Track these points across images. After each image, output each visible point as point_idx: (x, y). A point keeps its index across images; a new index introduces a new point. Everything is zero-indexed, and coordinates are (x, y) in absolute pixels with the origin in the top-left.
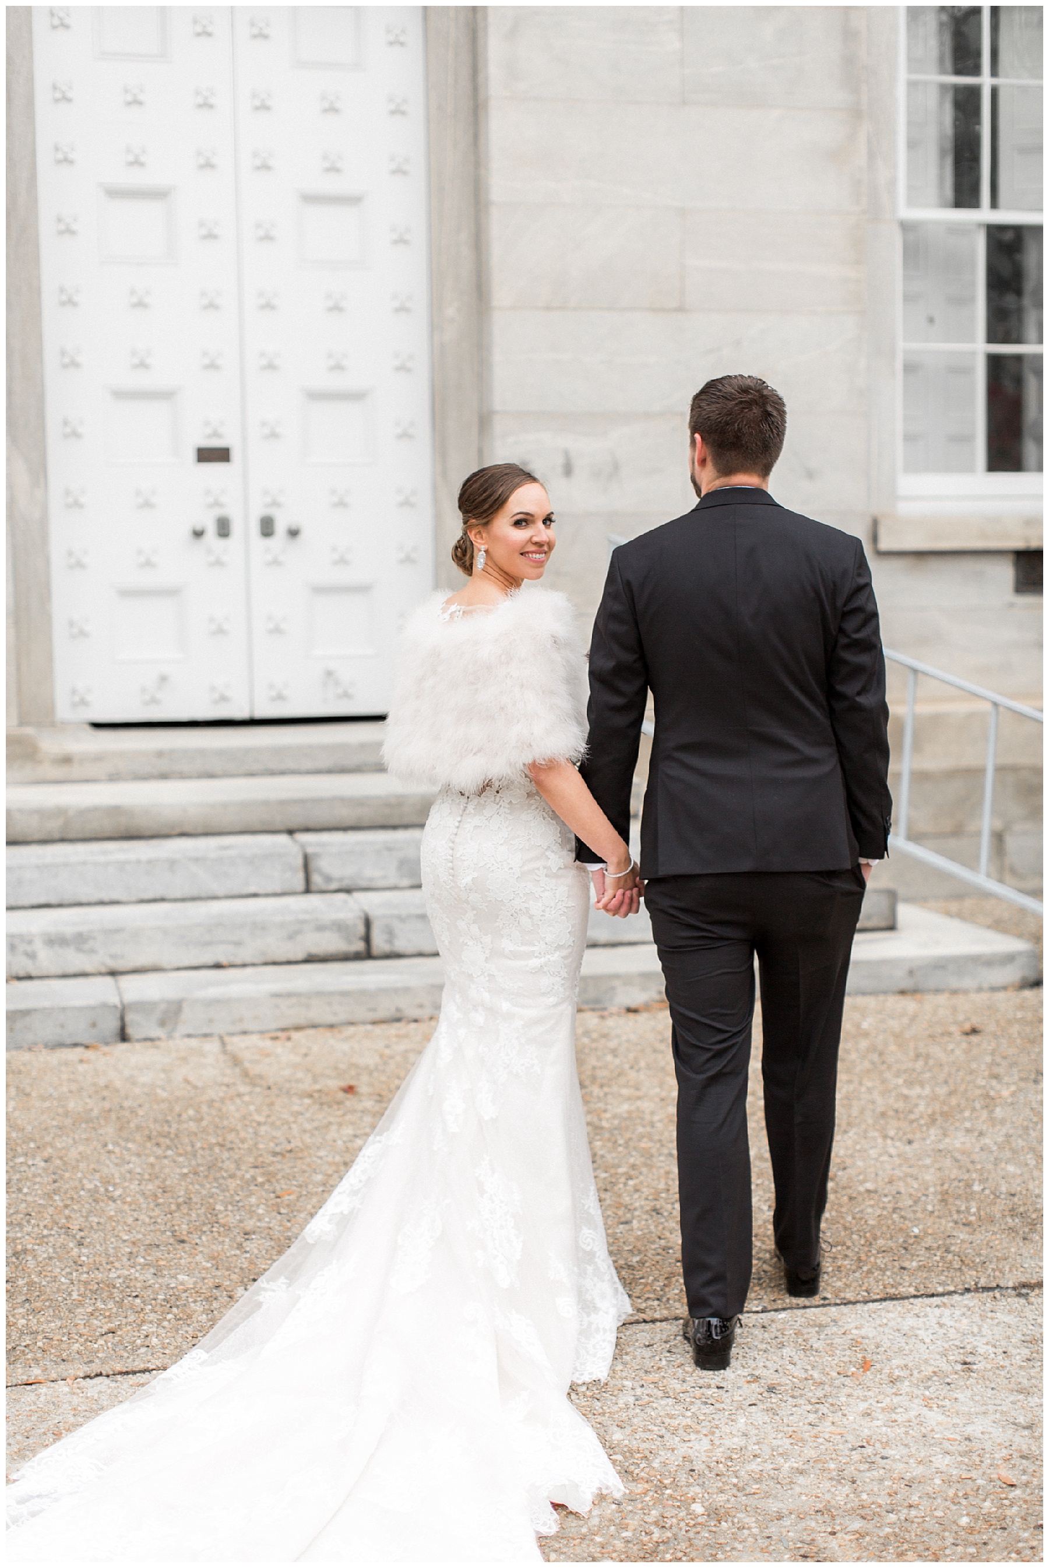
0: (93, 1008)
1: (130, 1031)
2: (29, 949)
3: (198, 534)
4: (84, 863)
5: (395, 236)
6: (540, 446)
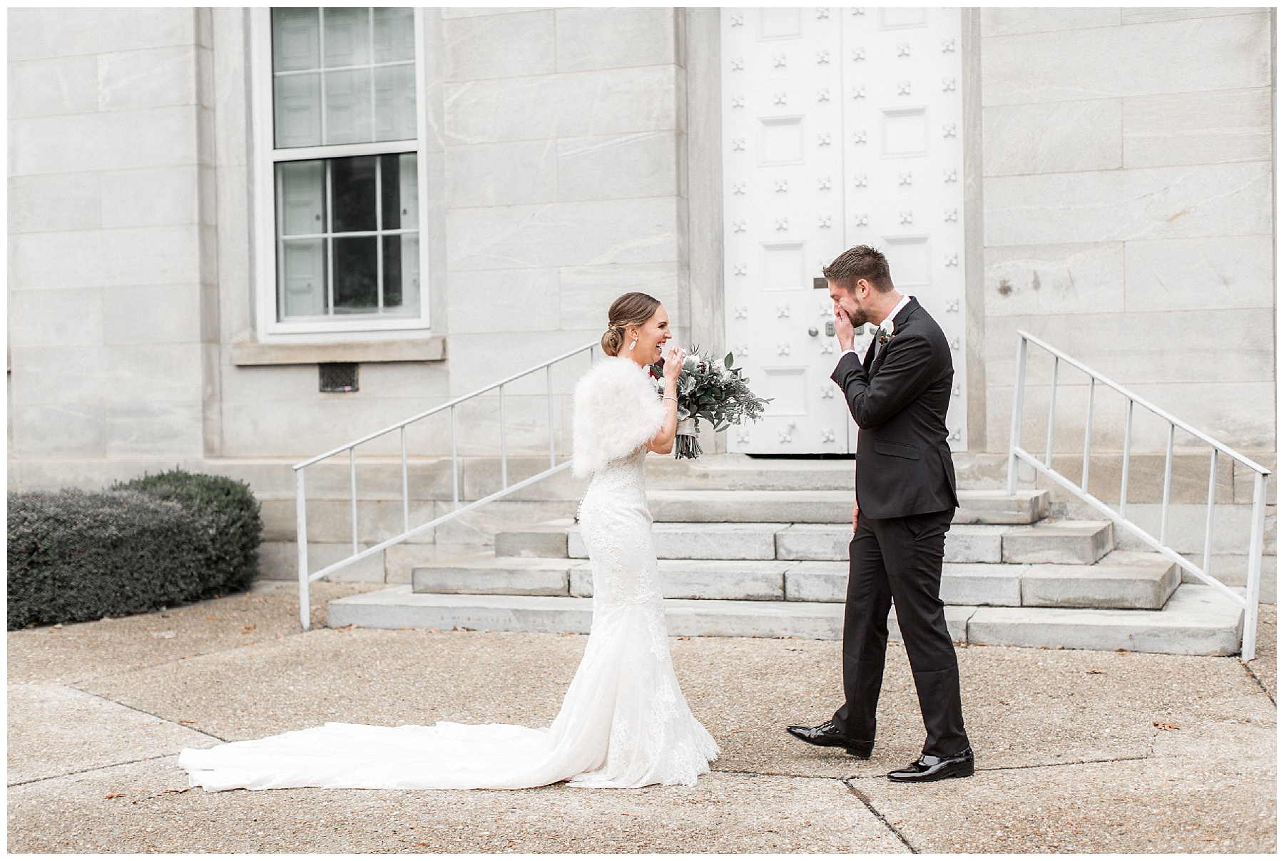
2: (590, 580)
3: (814, 334)
5: (945, 133)
6: (1016, 270)
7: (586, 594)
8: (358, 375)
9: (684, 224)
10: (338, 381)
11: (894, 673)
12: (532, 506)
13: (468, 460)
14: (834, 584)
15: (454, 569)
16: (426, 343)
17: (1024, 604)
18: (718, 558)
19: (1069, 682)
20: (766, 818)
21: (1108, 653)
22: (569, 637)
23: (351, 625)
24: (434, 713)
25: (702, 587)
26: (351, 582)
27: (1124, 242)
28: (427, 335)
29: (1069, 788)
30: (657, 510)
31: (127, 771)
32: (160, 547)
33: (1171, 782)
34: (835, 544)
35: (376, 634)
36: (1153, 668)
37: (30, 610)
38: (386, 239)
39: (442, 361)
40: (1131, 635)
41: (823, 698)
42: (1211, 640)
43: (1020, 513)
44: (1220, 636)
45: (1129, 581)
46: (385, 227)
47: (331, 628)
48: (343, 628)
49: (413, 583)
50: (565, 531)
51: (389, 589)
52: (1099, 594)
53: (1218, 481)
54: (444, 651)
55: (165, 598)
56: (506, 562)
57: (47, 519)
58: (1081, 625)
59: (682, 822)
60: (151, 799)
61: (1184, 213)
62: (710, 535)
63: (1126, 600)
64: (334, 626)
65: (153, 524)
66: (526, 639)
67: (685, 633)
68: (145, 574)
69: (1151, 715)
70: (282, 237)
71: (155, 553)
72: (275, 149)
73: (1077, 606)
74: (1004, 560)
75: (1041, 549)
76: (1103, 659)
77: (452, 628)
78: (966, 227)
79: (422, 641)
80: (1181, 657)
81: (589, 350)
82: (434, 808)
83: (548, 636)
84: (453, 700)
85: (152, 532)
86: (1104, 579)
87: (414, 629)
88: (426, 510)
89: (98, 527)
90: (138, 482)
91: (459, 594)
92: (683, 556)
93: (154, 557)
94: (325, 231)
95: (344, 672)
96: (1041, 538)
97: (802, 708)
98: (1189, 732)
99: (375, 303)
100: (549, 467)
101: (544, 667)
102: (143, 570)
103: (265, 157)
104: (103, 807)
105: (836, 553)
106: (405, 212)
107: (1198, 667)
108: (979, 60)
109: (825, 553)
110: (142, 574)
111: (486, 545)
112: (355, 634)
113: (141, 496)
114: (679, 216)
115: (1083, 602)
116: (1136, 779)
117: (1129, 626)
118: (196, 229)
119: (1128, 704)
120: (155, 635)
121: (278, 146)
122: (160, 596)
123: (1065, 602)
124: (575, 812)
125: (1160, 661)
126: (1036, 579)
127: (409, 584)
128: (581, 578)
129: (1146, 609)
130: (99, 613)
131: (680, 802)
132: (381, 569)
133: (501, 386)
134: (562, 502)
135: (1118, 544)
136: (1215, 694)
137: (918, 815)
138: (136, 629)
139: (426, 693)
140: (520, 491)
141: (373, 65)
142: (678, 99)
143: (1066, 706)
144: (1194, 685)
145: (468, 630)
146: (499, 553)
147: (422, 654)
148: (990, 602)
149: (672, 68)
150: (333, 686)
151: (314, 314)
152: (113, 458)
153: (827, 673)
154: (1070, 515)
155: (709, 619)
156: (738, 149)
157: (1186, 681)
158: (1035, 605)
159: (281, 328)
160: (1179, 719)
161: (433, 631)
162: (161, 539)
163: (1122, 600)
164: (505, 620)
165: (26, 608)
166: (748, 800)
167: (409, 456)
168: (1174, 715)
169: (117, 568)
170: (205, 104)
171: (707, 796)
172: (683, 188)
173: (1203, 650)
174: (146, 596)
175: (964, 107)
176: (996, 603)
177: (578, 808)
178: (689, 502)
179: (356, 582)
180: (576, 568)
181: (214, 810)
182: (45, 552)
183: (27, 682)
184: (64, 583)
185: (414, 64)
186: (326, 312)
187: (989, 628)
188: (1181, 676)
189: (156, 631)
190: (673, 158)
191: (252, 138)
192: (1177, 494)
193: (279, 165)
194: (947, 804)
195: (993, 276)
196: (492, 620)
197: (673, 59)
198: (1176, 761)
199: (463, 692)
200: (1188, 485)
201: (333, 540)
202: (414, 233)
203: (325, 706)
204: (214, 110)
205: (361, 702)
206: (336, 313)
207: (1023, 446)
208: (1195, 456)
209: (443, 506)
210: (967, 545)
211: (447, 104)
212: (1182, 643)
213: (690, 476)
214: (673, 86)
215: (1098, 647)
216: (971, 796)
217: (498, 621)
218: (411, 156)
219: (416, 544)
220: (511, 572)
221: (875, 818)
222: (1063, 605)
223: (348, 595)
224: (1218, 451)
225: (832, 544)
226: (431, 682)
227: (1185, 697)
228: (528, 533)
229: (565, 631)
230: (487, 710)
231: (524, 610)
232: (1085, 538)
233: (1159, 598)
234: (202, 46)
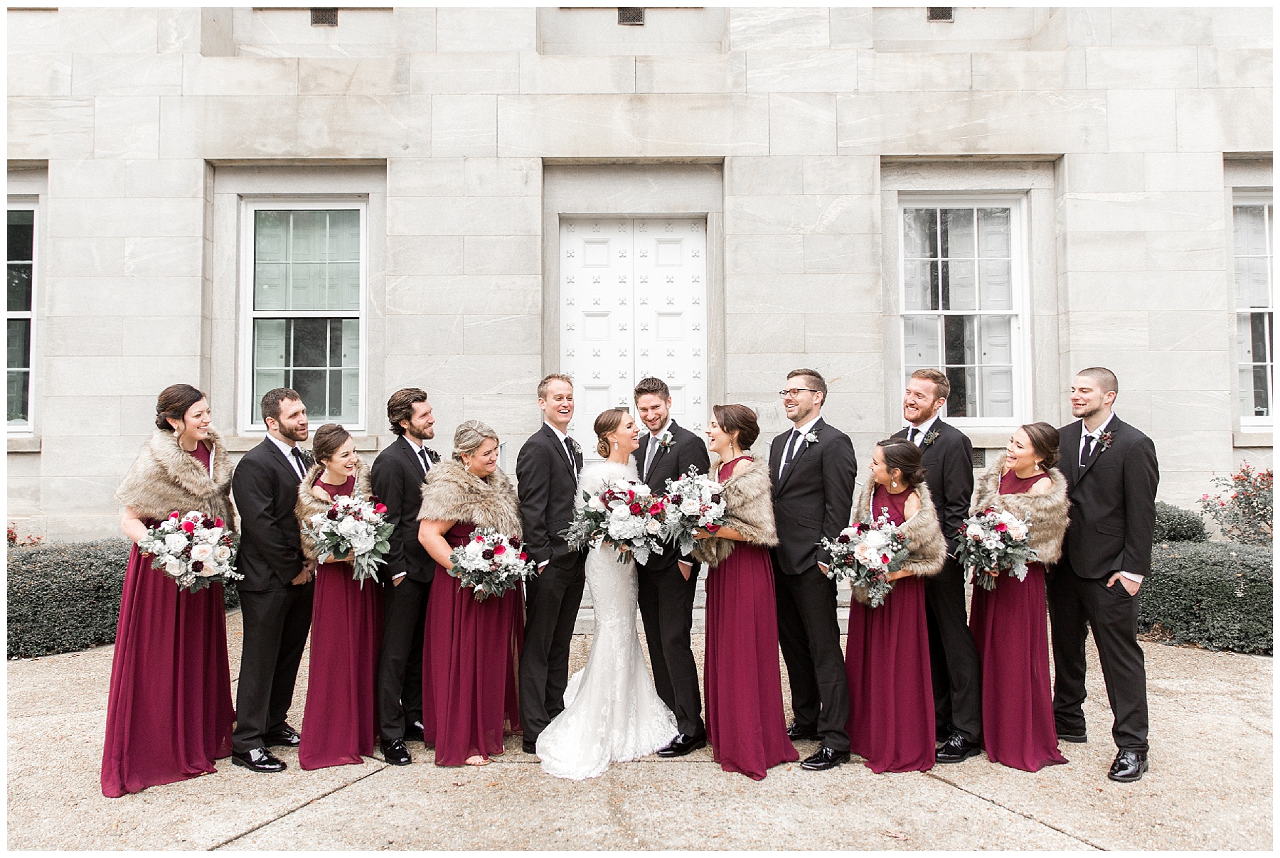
5: (693, 328)
16: (365, 439)
28: (364, 434)
38: (332, 372)
46: (332, 365)
57: (109, 564)
61: (838, 378)
70: (256, 369)
72: (254, 310)
78: (709, 381)
94: (288, 365)
103: (248, 315)
106: (345, 356)
108: (724, 287)
114: (542, 367)
118: (197, 360)
121: (256, 308)
141: (327, 261)
149: (540, 277)
156: (570, 329)
159: (255, 427)
170: (207, 277)
172: (543, 350)
175: (709, 313)
182: (109, 589)
185: (359, 263)
190: (540, 332)
191: (239, 302)
193: (256, 321)
202: (352, 370)
204: (213, 282)
211: (388, 289)
214: (540, 288)
218: (354, 320)
234: (207, 239)
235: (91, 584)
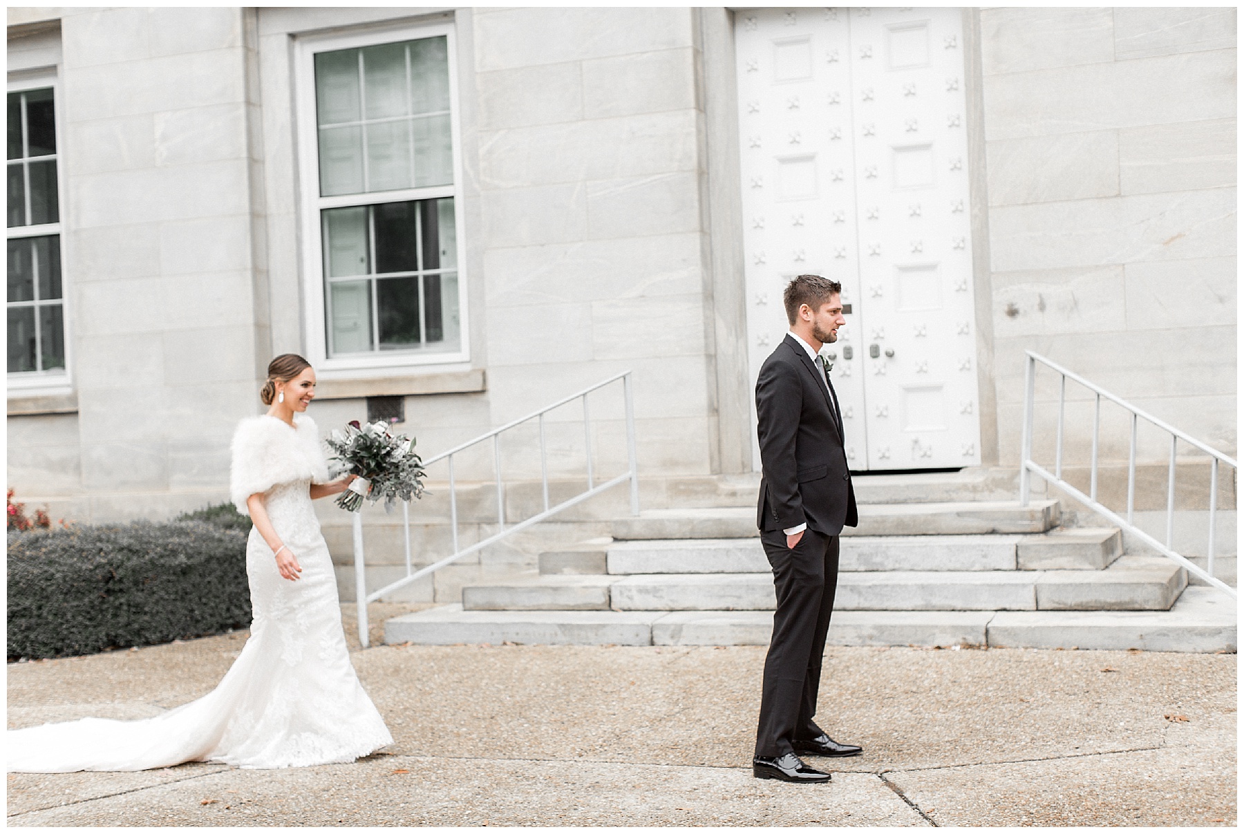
0: (636, 626)
1: (655, 640)
3: (832, 358)
4: (681, 549)
5: (952, 166)
6: (1022, 293)
7: (626, 608)
8: (404, 406)
9: (707, 258)
10: (386, 413)
11: (920, 675)
12: (571, 526)
13: (509, 484)
14: (860, 594)
15: (502, 587)
16: (467, 375)
17: (1040, 608)
18: (749, 571)
19: (1084, 680)
20: (809, 810)
21: (1121, 652)
22: (612, 649)
23: (406, 642)
24: (494, 721)
25: (735, 599)
26: (402, 602)
27: (1124, 265)
28: (467, 368)
29: (1088, 777)
30: (690, 527)
31: (217, 780)
32: (225, 573)
33: (1182, 770)
34: (860, 555)
35: (431, 650)
36: (1164, 666)
37: (107, 635)
38: (426, 278)
39: (483, 392)
40: (1141, 635)
41: (855, 700)
42: (1217, 638)
43: (1034, 523)
44: (1224, 634)
45: (1138, 584)
46: (425, 267)
47: (388, 645)
48: (400, 645)
49: (463, 602)
50: (604, 549)
51: (439, 608)
52: (1110, 598)
53: (1219, 487)
54: (496, 664)
55: (230, 621)
56: (550, 580)
57: (121, 549)
58: (1094, 627)
59: (732, 815)
60: (243, 805)
61: (1180, 236)
62: (741, 549)
63: (1136, 602)
64: (390, 643)
65: (219, 552)
66: (573, 651)
67: (720, 642)
68: (213, 599)
69: (1162, 708)
70: (329, 279)
71: (221, 579)
72: (321, 196)
73: (1090, 609)
74: (1019, 567)
75: (1054, 557)
76: (1117, 658)
77: (501, 642)
78: (973, 253)
79: (475, 655)
80: (1189, 655)
81: (622, 379)
82: (502, 807)
83: (593, 649)
84: (509, 709)
85: (218, 559)
86: (1115, 584)
87: (465, 645)
88: (471, 532)
89: (168, 556)
90: (201, 513)
91: (507, 610)
92: (716, 570)
93: (220, 582)
94: (369, 272)
95: (406, 686)
96: (1053, 545)
97: (836, 709)
98: (1199, 724)
99: (418, 339)
100: (587, 489)
101: (591, 677)
102: (210, 596)
103: (312, 205)
104: (199, 812)
105: (860, 564)
106: (444, 253)
107: (1205, 664)
108: (982, 98)
109: (850, 564)
110: (209, 599)
111: (529, 564)
112: (411, 650)
113: (205, 526)
114: (703, 251)
115: (1096, 605)
116: (1150, 768)
117: (1140, 627)
118: (249, 274)
119: (1141, 699)
120: (225, 655)
121: (323, 194)
122: (227, 618)
123: (1078, 606)
124: (633, 808)
125: (1170, 659)
126: (1050, 585)
127: (458, 602)
128: (621, 593)
129: (1155, 610)
130: (171, 636)
131: (729, 796)
132: (430, 589)
133: (541, 415)
134: (600, 522)
135: (1127, 549)
136: (1222, 688)
137: (948, 803)
138: (207, 651)
139: (484, 703)
140: (559, 513)
141: (411, 116)
142: (699, 141)
143: (1082, 702)
144: (1201, 680)
145: (517, 644)
146: (543, 571)
147: (477, 667)
148: (1007, 607)
149: (693, 113)
150: (397, 699)
151: (361, 350)
152: (175, 491)
153: (858, 677)
154: (1081, 523)
155: (743, 629)
156: (756, 186)
157: (1195, 676)
158: (1050, 609)
159: (331, 364)
160: (1189, 713)
161: (484, 646)
162: (226, 565)
163: (1133, 602)
164: (551, 634)
165: (104, 633)
166: (790, 794)
167: (457, 482)
168: (1183, 709)
169: (186, 593)
170: (256, 157)
171: (753, 791)
172: (706, 224)
173: (1210, 649)
174: (214, 620)
175: (969, 141)
176: (1014, 607)
177: (635, 804)
178: (720, 520)
179: (407, 602)
180: (616, 584)
181: (301, 813)
182: (121, 581)
183: (112, 701)
184: (138, 609)
185: (449, 115)
186: (372, 349)
187: (1007, 631)
188: (1190, 672)
189: (224, 652)
190: (696, 197)
191: (299, 186)
192: (1181, 500)
193: (325, 213)
194: (975, 794)
195: (1001, 299)
196: (540, 634)
197: (692, 103)
198: (1187, 750)
199: (518, 702)
200: (1192, 492)
201: (384, 563)
202: (453, 273)
203: (391, 717)
204: (263, 162)
205: (424, 713)
206: (381, 349)
207: (1033, 460)
208: (1197, 465)
209: (487, 528)
210: (983, 553)
211: (482, 151)
212: (1190, 641)
213: (719, 495)
214: (694, 130)
215: (1110, 647)
216: (997, 786)
217: (544, 635)
218: (448, 200)
219: (462, 564)
220: (555, 589)
221: (910, 808)
222: (1076, 608)
223: (401, 614)
224: (1219, 461)
225: (856, 556)
226: (488, 693)
227: (1194, 692)
228: (570, 553)
229: (608, 643)
230: (542, 717)
231: (569, 625)
232: (1095, 545)
233: (1166, 599)
234: (252, 103)
235: (99, 574)
